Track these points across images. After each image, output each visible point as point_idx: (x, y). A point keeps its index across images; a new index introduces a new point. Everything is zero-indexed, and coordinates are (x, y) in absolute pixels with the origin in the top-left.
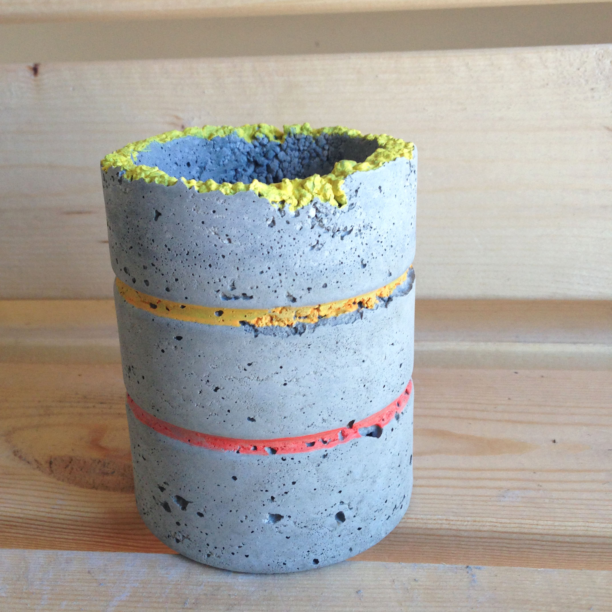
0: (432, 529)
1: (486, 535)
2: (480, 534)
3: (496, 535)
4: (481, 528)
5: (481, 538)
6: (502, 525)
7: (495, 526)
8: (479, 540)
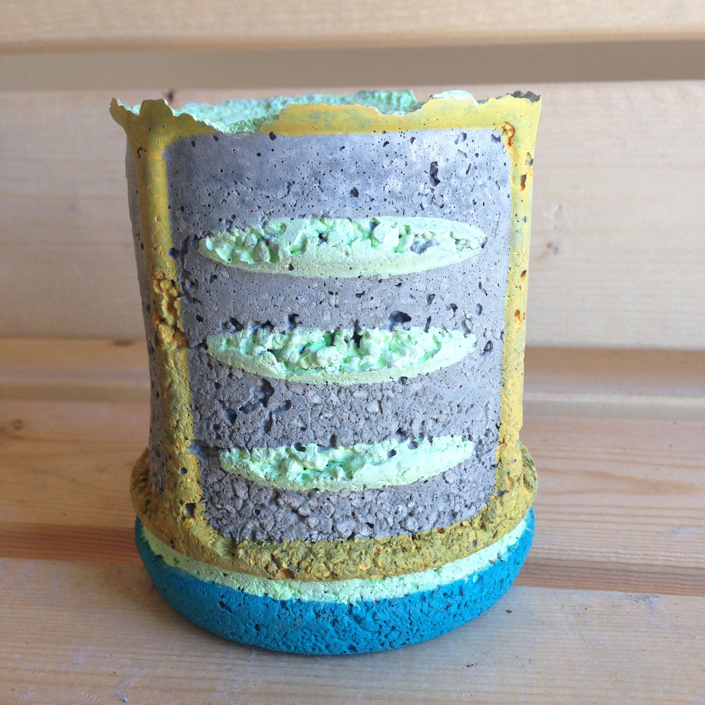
0: (599, 562)
1: (658, 570)
2: (651, 569)
3: (670, 570)
4: (653, 563)
5: (652, 573)
6: (676, 559)
7: (668, 561)
8: (650, 575)
